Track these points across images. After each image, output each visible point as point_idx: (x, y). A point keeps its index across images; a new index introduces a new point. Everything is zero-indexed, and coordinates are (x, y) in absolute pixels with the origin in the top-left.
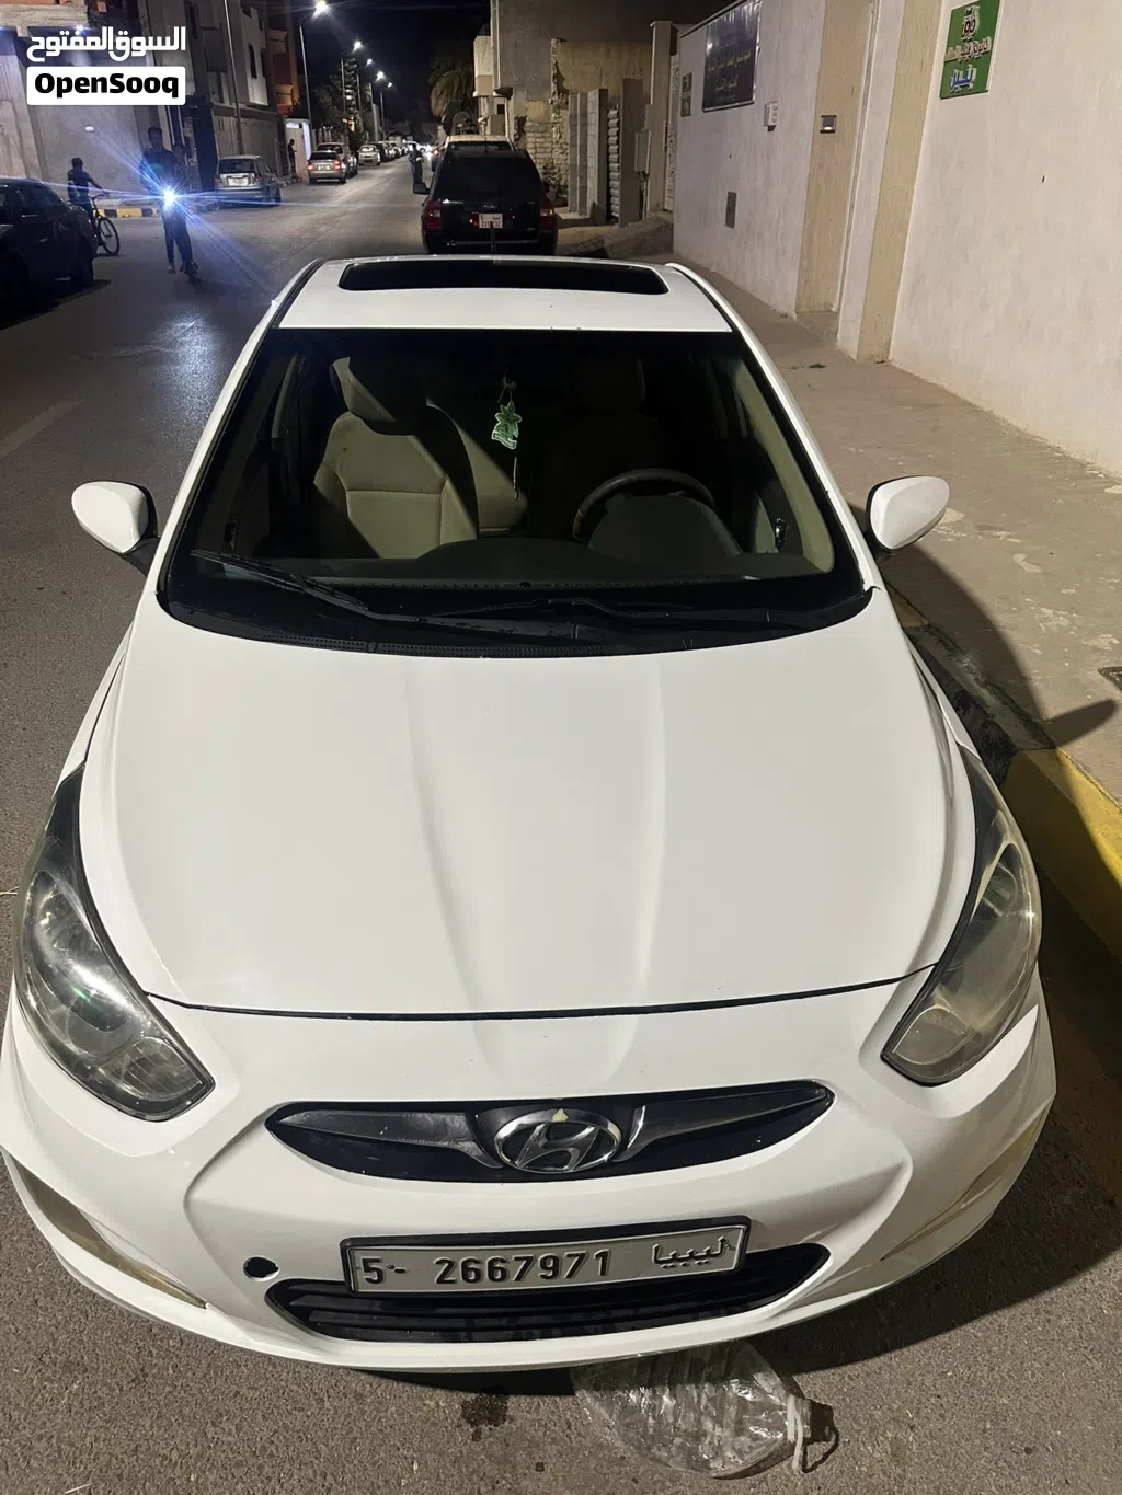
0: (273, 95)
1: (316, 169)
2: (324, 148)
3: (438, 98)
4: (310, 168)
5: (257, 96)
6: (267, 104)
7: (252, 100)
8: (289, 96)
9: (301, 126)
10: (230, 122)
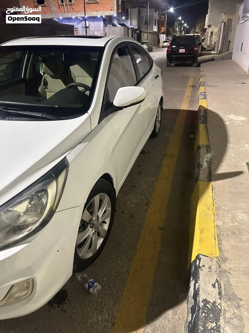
0: (159, 29)
1: (164, 44)
2: (167, 40)
3: (197, 29)
4: (163, 44)
5: (155, 29)
6: (157, 31)
7: (154, 30)
8: (163, 29)
9: (164, 36)
10: (145, 35)
